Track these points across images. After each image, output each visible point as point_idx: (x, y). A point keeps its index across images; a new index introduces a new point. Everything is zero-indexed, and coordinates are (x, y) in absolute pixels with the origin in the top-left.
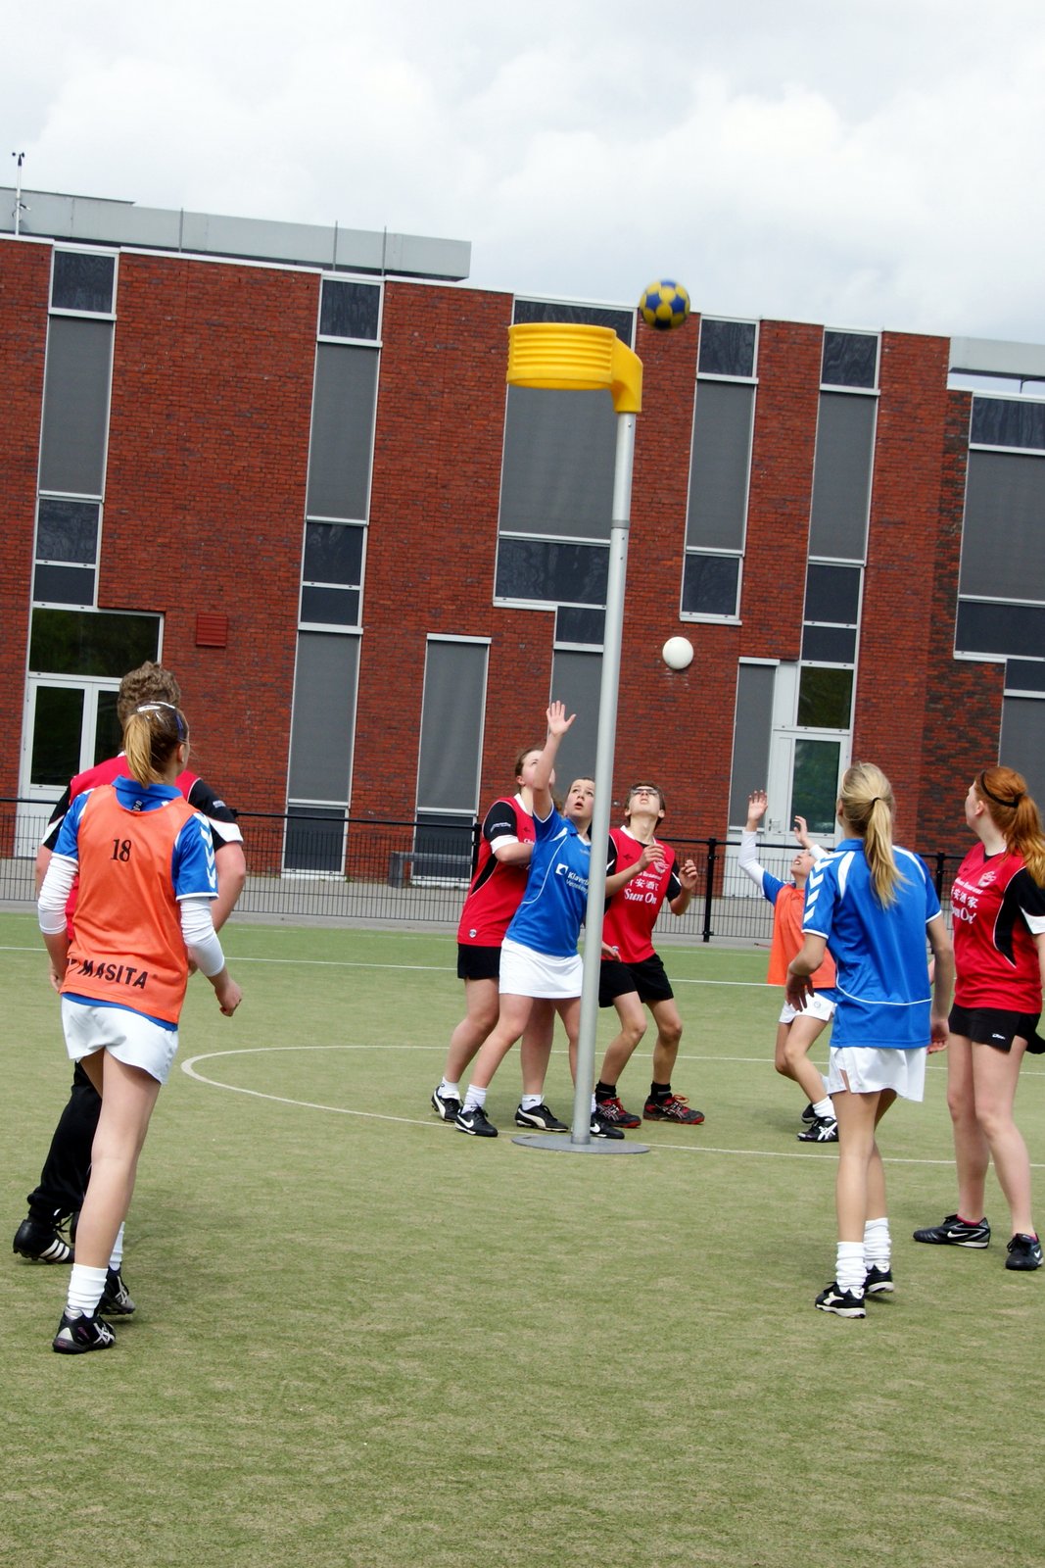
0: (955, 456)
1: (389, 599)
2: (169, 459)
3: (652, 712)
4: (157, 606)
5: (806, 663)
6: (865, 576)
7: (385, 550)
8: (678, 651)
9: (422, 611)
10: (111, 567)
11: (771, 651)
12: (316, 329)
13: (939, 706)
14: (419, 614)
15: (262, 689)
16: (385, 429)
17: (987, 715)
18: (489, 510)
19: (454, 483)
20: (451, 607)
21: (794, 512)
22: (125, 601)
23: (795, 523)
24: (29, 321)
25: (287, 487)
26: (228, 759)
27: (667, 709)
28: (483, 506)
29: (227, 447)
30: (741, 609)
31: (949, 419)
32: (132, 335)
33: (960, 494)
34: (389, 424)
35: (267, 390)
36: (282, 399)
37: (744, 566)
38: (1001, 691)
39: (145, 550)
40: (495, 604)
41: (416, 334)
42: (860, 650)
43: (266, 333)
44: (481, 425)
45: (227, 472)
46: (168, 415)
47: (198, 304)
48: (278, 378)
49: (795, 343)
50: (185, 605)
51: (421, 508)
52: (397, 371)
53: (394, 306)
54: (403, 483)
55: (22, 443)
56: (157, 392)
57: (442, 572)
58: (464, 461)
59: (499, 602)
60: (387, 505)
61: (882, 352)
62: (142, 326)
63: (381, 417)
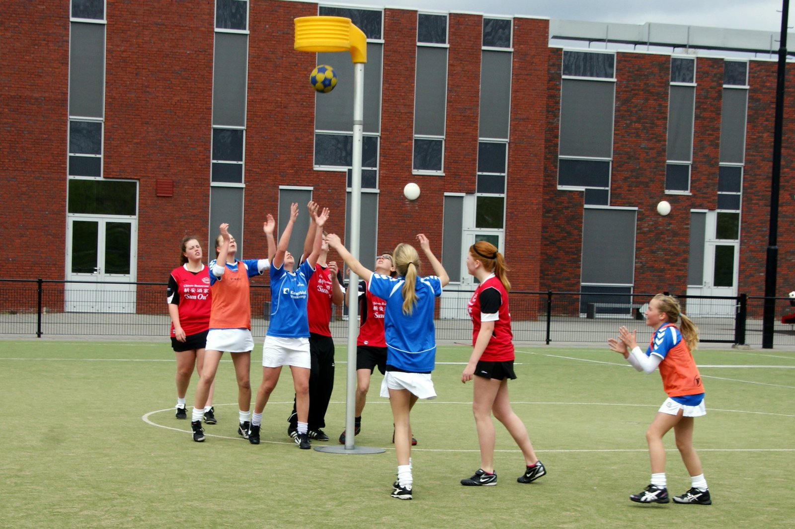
0: (554, 83)
1: (258, 168)
2: (138, 97)
3: (400, 223)
4: (135, 176)
5: (480, 195)
6: (509, 147)
7: (255, 142)
8: (412, 190)
9: (276, 174)
10: (109, 156)
11: (461, 189)
12: (214, 25)
13: (550, 215)
14: (275, 175)
15: (193, 218)
16: (253, 77)
17: (576, 218)
18: (309, 119)
19: (290, 105)
20: (291, 171)
21: (471, 115)
22: (118, 174)
23: (471, 120)
24: (60, 25)
25: (202, 110)
26: (176, 256)
27: (407, 221)
28: (306, 117)
29: (169, 90)
30: (444, 167)
31: (551, 63)
32: (115, 31)
33: (558, 103)
34: (255, 75)
35: (189, 59)
36: (197, 63)
37: (445, 144)
38: (583, 206)
39: (127, 146)
40: (315, 169)
41: (267, 26)
42: (508, 187)
43: (187, 28)
44: (304, 74)
45: (169, 103)
46: (136, 74)
47: (151, 13)
48: (194, 52)
49: (468, 25)
50: (149, 175)
51: (273, 119)
52: (257, 46)
53: (255, 11)
54: (263, 106)
55: (59, 91)
56: (130, 61)
57: (286, 153)
58: (295, 94)
59: (317, 168)
60: (255, 118)
61: (514, 29)
62: (121, 26)
63: (250, 72)
